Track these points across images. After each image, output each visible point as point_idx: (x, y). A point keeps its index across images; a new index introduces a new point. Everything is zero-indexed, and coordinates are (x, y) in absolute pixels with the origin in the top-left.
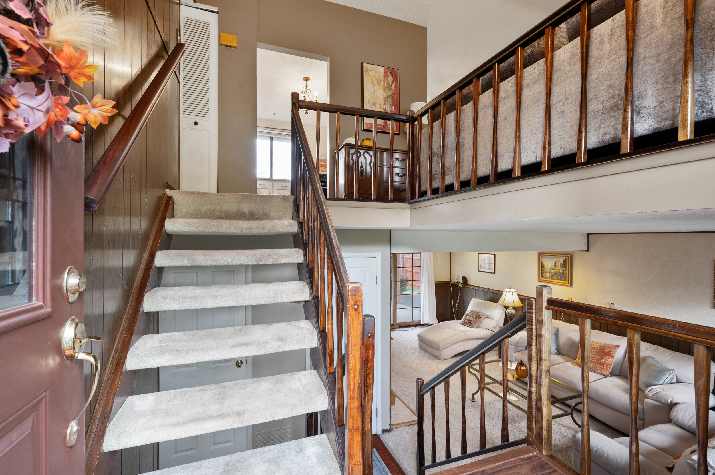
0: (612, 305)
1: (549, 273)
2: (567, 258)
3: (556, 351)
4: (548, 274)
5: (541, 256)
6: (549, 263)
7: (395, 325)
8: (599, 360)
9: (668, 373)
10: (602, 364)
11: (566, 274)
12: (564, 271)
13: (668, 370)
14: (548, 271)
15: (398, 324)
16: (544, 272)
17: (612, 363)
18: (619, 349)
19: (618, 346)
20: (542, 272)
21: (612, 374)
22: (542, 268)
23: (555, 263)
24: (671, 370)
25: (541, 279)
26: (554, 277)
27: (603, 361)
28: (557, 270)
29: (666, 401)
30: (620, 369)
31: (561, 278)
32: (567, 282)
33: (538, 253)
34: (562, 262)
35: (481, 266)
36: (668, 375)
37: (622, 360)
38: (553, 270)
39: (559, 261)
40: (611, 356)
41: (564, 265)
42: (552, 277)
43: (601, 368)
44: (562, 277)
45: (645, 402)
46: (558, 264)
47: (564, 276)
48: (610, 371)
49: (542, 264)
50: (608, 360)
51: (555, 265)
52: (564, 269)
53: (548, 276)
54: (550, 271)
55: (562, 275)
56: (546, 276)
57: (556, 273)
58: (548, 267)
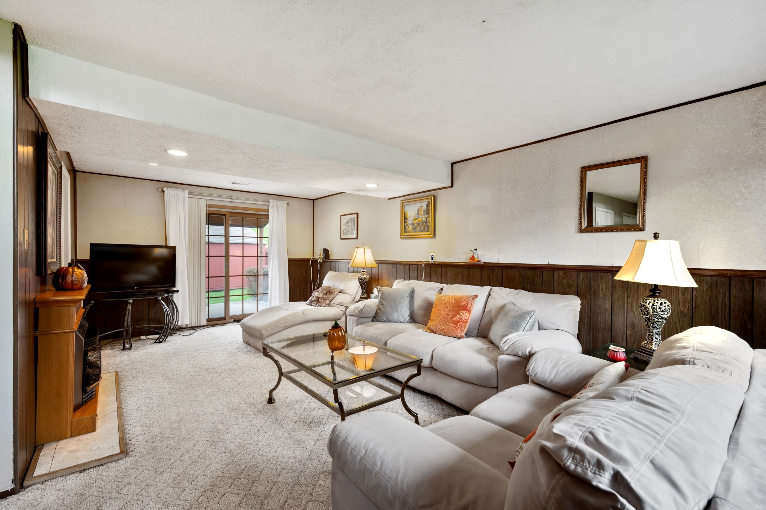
0: (475, 251)
1: (412, 224)
2: (430, 200)
3: (409, 318)
4: (410, 227)
5: (404, 204)
6: (412, 211)
7: (227, 319)
8: (454, 316)
9: (528, 316)
10: (456, 323)
11: (429, 222)
12: (427, 219)
13: (528, 313)
14: (410, 222)
15: (231, 317)
16: (407, 225)
17: (467, 320)
18: (477, 299)
19: (476, 296)
20: (404, 226)
21: (468, 335)
22: (404, 219)
24: (531, 312)
25: (404, 234)
26: (417, 229)
27: (457, 317)
28: (420, 219)
29: (524, 352)
30: (478, 328)
31: (424, 229)
32: (430, 233)
33: (401, 201)
34: (425, 207)
35: (343, 231)
36: (529, 318)
37: (481, 315)
38: (416, 219)
39: (422, 207)
40: (467, 310)
41: (427, 212)
42: (414, 229)
43: (455, 327)
44: (425, 226)
45: (499, 360)
46: (422, 211)
47: (427, 225)
48: (465, 332)
49: (404, 214)
50: (464, 315)
51: (418, 214)
52: (427, 216)
53: (411, 229)
54: (413, 222)
55: (425, 224)
56: (409, 229)
57: (419, 224)
58: (411, 217)
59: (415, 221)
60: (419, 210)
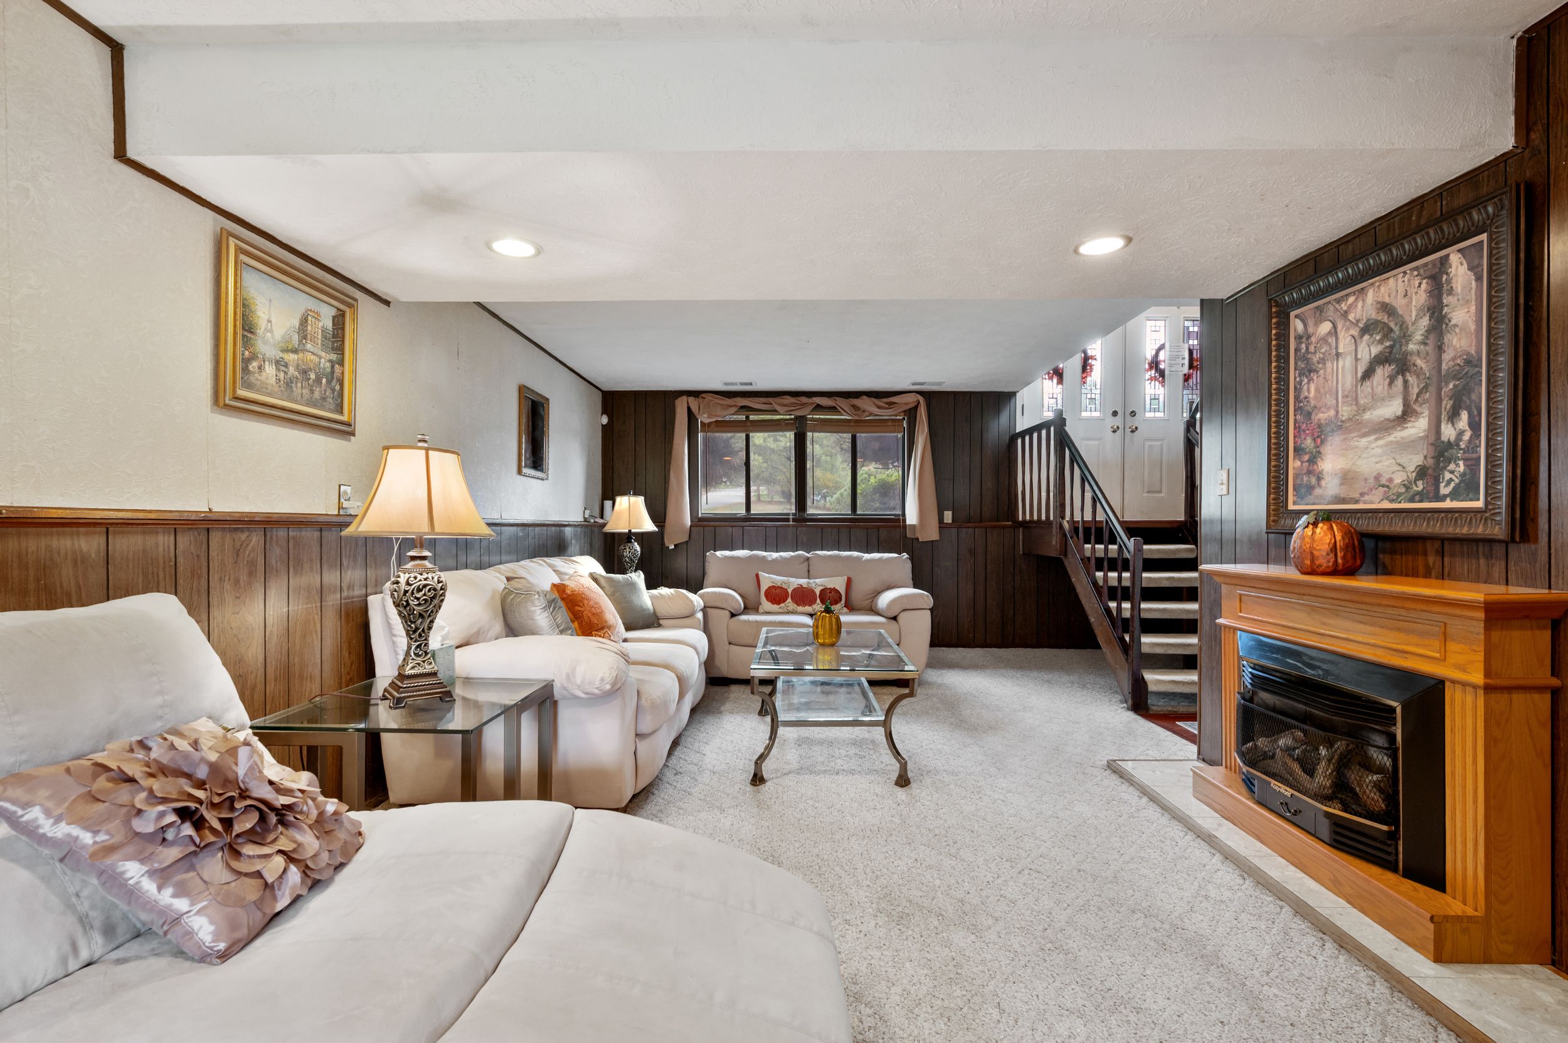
1: (277, 363)
4: (269, 370)
11: (340, 382)
12: (333, 367)
14: (271, 352)
16: (255, 356)
22: (243, 327)
23: (304, 322)
25: (226, 388)
26: (295, 388)
28: (310, 357)
31: (324, 399)
34: (329, 324)
38: (295, 351)
39: (317, 316)
41: (335, 339)
42: (285, 387)
44: (329, 391)
46: (315, 329)
47: (333, 390)
51: (302, 330)
52: (334, 357)
53: (273, 381)
54: (281, 355)
55: (329, 382)
56: (263, 377)
57: (305, 372)
58: (271, 331)
59: (291, 357)
60: (306, 320)
